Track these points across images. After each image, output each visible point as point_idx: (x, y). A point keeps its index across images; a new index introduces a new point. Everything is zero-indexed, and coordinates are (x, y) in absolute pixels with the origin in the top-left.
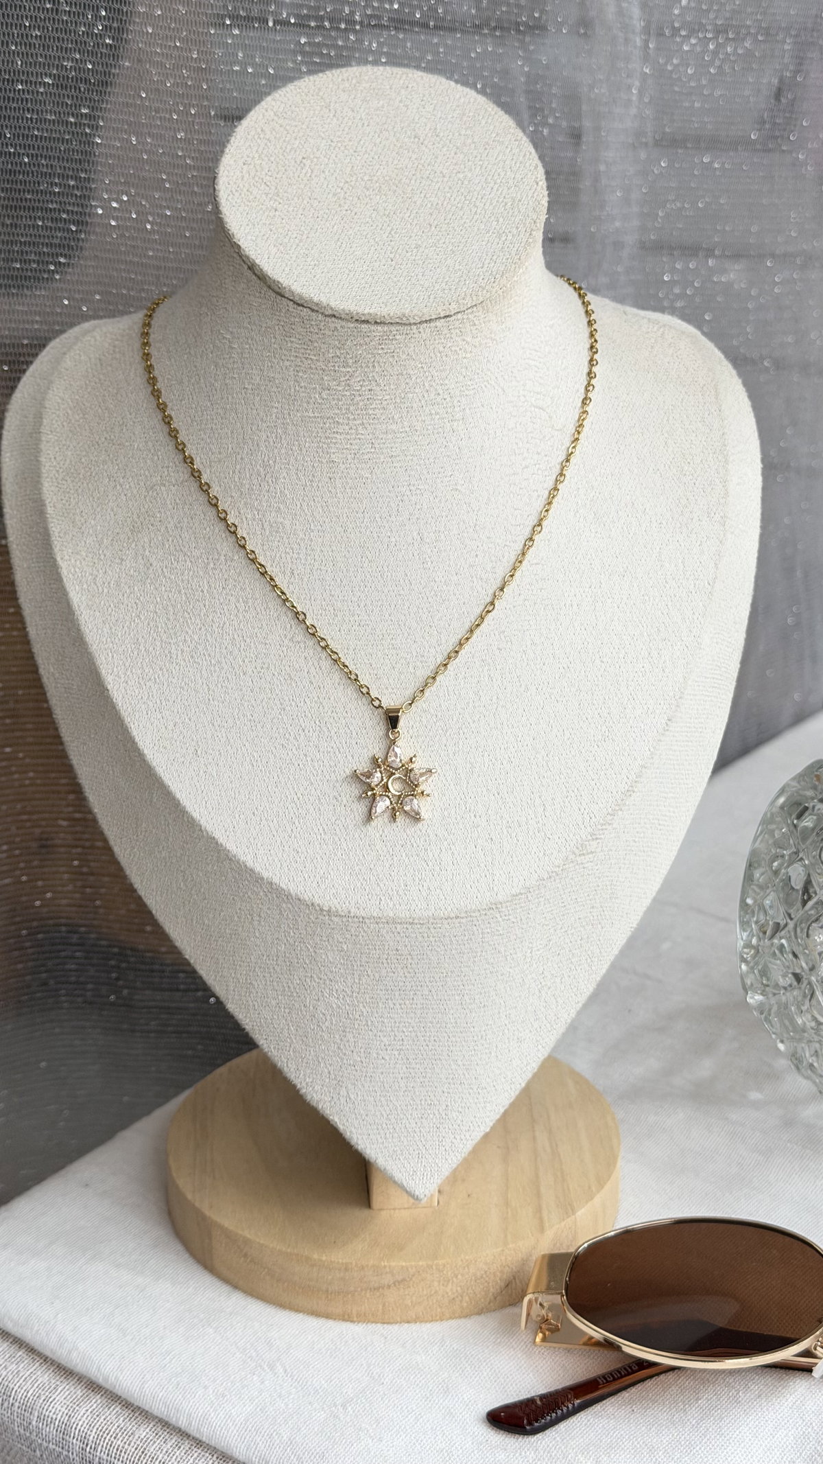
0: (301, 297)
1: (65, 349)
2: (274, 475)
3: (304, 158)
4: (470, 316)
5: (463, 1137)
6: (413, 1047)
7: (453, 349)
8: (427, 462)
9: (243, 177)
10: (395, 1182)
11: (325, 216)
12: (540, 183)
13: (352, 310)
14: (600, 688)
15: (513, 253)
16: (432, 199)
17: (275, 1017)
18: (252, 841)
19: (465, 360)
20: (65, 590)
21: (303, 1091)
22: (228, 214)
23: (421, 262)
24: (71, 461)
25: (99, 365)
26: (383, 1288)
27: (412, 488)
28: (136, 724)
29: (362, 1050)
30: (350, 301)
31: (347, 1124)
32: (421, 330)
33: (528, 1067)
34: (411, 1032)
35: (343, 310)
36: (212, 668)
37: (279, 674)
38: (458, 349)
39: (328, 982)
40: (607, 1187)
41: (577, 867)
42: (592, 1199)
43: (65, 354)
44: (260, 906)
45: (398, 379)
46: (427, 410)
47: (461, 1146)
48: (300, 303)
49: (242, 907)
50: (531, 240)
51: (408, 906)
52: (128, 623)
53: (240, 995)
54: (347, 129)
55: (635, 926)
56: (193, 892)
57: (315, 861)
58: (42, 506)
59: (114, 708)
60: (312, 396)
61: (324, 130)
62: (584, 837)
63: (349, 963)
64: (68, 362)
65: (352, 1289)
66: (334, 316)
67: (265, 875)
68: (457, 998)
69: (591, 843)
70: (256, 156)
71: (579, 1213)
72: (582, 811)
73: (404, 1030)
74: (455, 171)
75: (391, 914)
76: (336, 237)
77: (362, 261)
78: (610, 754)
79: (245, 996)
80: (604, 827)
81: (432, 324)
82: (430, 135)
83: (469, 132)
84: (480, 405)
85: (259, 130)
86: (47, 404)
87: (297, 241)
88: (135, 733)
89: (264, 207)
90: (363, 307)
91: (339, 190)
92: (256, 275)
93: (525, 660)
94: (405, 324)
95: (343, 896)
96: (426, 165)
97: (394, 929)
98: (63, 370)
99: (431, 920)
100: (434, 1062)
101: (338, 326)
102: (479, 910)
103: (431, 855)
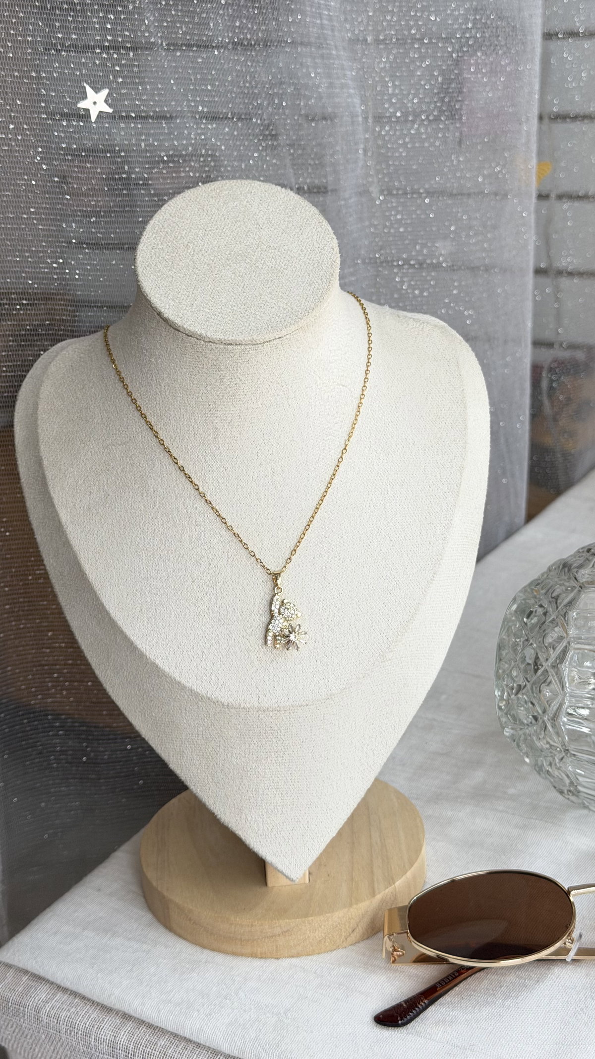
0: (190, 332)
1: (50, 360)
2: (181, 438)
3: (188, 243)
4: (295, 336)
5: (319, 841)
6: (285, 786)
7: (286, 356)
8: (274, 425)
9: (151, 257)
10: (278, 871)
11: (203, 279)
13: (221, 338)
14: (390, 557)
15: (319, 296)
16: (268, 264)
17: (199, 771)
18: (178, 665)
19: (293, 362)
20: (57, 512)
21: (219, 817)
23: (263, 305)
24: (57, 431)
25: (71, 370)
26: (275, 936)
27: (266, 442)
28: (104, 595)
29: (253, 790)
30: (220, 332)
31: (246, 835)
33: (358, 795)
34: (283, 777)
35: (216, 338)
36: (149, 558)
38: (288, 356)
39: (230, 749)
40: (416, 865)
41: (380, 669)
42: (406, 873)
43: (50, 363)
44: (186, 704)
46: (272, 394)
47: (318, 846)
48: (190, 335)
49: (175, 705)
50: (330, 286)
51: (277, 700)
53: (177, 759)
54: (215, 222)
56: (145, 696)
58: (40, 460)
59: (90, 585)
60: (201, 389)
61: (200, 223)
63: (242, 737)
64: (52, 368)
65: (256, 937)
66: (211, 342)
67: (188, 685)
68: (310, 755)
71: (397, 883)
72: (382, 634)
73: (279, 776)
74: (282, 245)
75: (266, 706)
76: (210, 293)
77: (227, 307)
78: (398, 598)
81: (271, 343)
83: (290, 219)
84: (305, 388)
86: (41, 396)
88: (103, 601)
89: (165, 276)
90: (228, 336)
91: (211, 262)
92: (162, 319)
93: (342, 542)
94: (254, 344)
95: (236, 696)
96: (264, 242)
97: (268, 715)
98: (50, 374)
99: (291, 708)
100: (298, 795)
101: (214, 348)
102: (320, 700)
103: (289, 668)
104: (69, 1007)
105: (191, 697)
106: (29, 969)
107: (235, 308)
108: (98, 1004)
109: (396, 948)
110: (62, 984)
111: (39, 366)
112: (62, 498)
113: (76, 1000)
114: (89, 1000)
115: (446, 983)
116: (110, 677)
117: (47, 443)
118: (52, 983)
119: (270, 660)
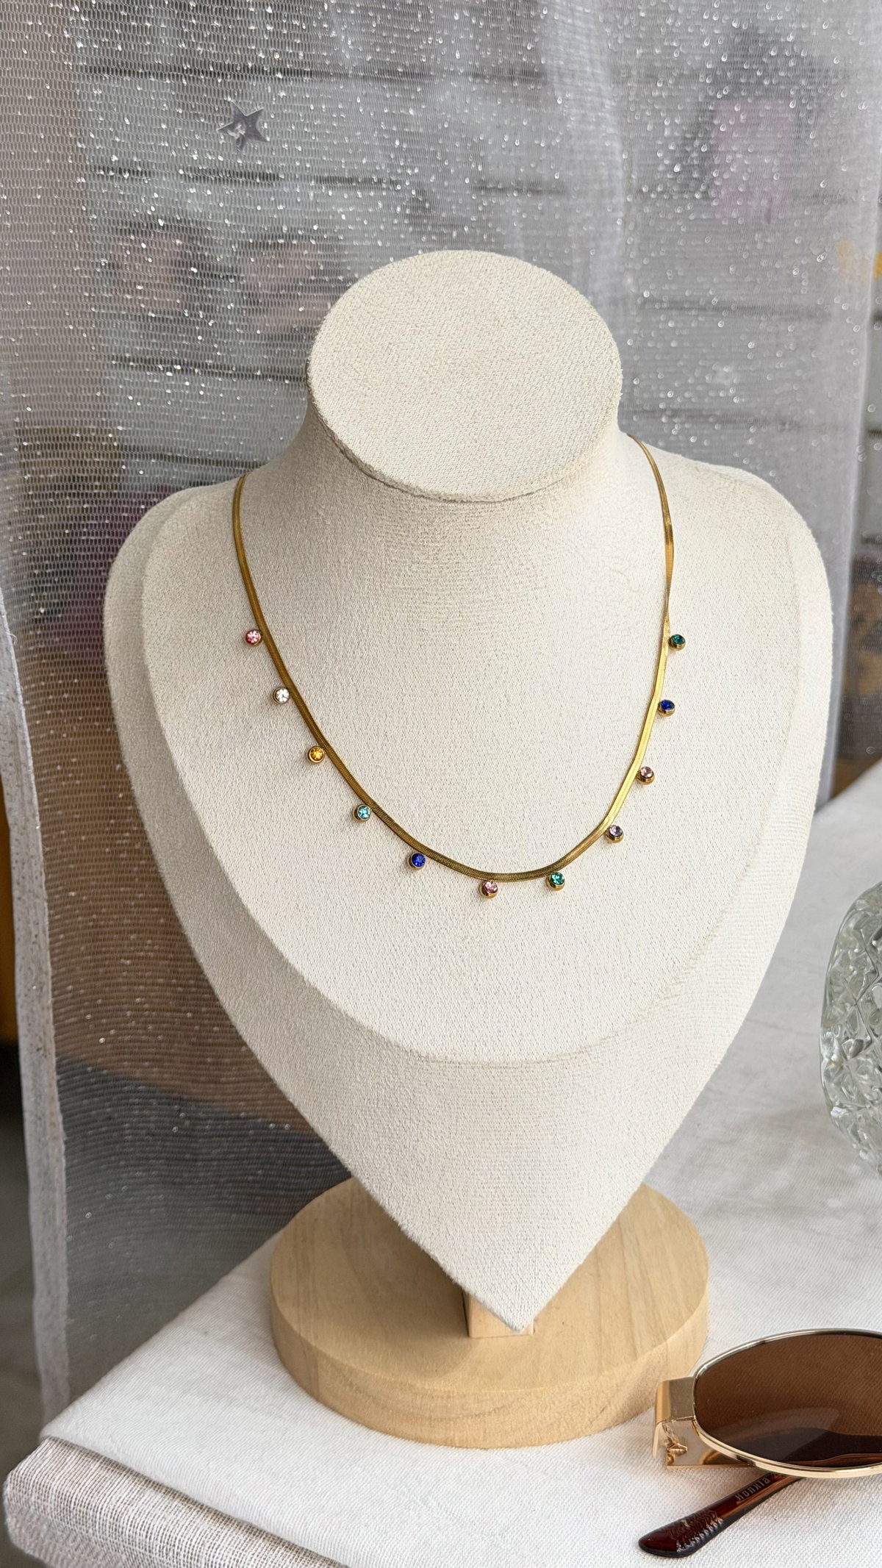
0: (391, 481)
1: (163, 518)
2: (367, 643)
3: (390, 344)
4: (551, 492)
5: (558, 1270)
6: (509, 1185)
7: (535, 522)
8: (512, 628)
9: (333, 364)
10: (494, 1315)
11: (412, 400)
12: (615, 362)
13: (440, 491)
14: (681, 837)
15: (591, 432)
16: (512, 380)
18: (352, 991)
19: (547, 533)
20: (169, 752)
21: (404, 1228)
22: (320, 400)
23: (504, 443)
24: (171, 628)
25: (196, 534)
26: (484, 1415)
27: (498, 652)
28: (239, 880)
29: (460, 1189)
30: (438, 482)
31: (447, 1259)
32: (505, 507)
33: (619, 1202)
34: (506, 1170)
35: (432, 491)
36: (311, 826)
38: (540, 522)
39: (426, 1124)
40: (697, 1312)
41: (662, 1010)
42: (683, 1324)
43: (163, 522)
44: (361, 1053)
45: (483, 552)
46: (512, 580)
47: (556, 1278)
48: (391, 485)
49: (344, 1054)
50: (607, 418)
51: (502, 1051)
52: (230, 783)
53: (342, 1136)
54: (430, 314)
55: (719, 1063)
56: (296, 1039)
57: (413, 1009)
58: (145, 671)
59: (219, 864)
60: (403, 569)
61: (408, 315)
62: (668, 982)
63: (446, 1106)
64: (166, 531)
65: (453, 1416)
66: (423, 496)
67: (366, 1023)
68: (550, 1137)
69: (675, 986)
70: (346, 343)
71: (670, 1340)
72: (666, 956)
73: (500, 1168)
74: (533, 352)
75: (486, 1060)
76: (422, 421)
77: (448, 443)
78: (691, 900)
79: (347, 1137)
80: (687, 971)
81: (516, 502)
82: (509, 317)
83: (546, 313)
84: (561, 573)
85: (347, 318)
86: (148, 572)
87: (386, 426)
88: (238, 889)
89: (354, 393)
90: (450, 488)
91: (424, 374)
92: (348, 458)
94: (490, 503)
95: (440, 1043)
96: (506, 347)
97: (489, 1074)
98: (162, 539)
99: (524, 1065)
100: (529, 1198)
101: (427, 506)
102: (570, 1055)
103: (523, 1002)
104: (164, 1513)
105: (369, 1042)
106: (101, 1452)
107: (462, 446)
108: (209, 1510)
109: (674, 1442)
110: (153, 1478)
111: (144, 527)
112: (178, 730)
113: (176, 1503)
114: (195, 1503)
115: (751, 1495)
116: (243, 1007)
117: (156, 646)
118: (137, 1475)
119: (493, 990)
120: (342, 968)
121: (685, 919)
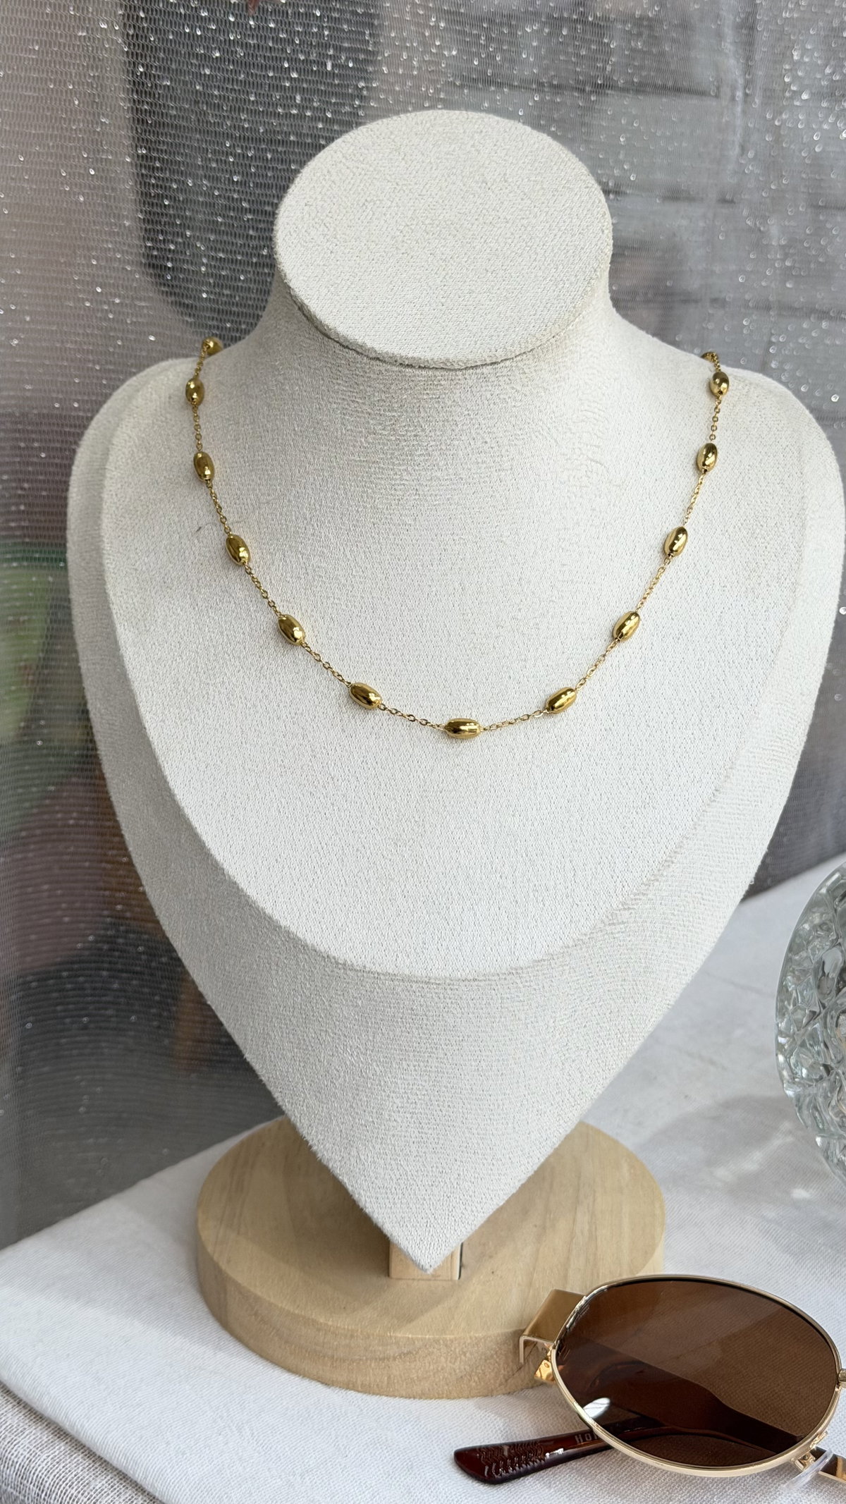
1: (138, 388)
2: (320, 519)
3: (366, 201)
4: (519, 364)
5: (475, 1209)
7: (502, 396)
8: (472, 511)
9: (303, 218)
11: (381, 259)
12: (606, 232)
13: (396, 353)
14: (644, 753)
17: (291, 1070)
18: (273, 889)
19: (514, 409)
20: (114, 626)
22: (283, 254)
23: (472, 308)
26: (388, 1360)
27: (456, 538)
28: (170, 762)
31: (356, 1185)
32: (467, 376)
33: (548, 1142)
34: (424, 1095)
35: (387, 353)
36: (247, 711)
37: (312, 720)
41: (606, 936)
43: (138, 392)
44: (278, 955)
45: (444, 425)
46: (473, 459)
48: (346, 345)
49: (262, 955)
51: (426, 965)
53: (257, 1045)
54: (414, 172)
55: (672, 1003)
56: (216, 937)
57: (334, 912)
61: (390, 173)
66: (378, 359)
68: (473, 1063)
69: (622, 912)
72: (615, 878)
75: (407, 972)
76: (388, 281)
78: (649, 821)
79: (262, 1047)
80: (637, 897)
81: (478, 371)
82: (498, 180)
84: (530, 455)
85: (325, 171)
86: (115, 441)
87: (349, 283)
90: (407, 351)
91: (398, 233)
92: (305, 316)
94: (450, 370)
95: (360, 950)
96: (490, 210)
97: (409, 988)
98: (134, 408)
99: (448, 981)
101: (383, 369)
102: (498, 975)
103: (452, 914)
105: (287, 944)
111: (121, 395)
116: (167, 901)
119: (422, 899)
120: (265, 863)
121: (640, 841)
